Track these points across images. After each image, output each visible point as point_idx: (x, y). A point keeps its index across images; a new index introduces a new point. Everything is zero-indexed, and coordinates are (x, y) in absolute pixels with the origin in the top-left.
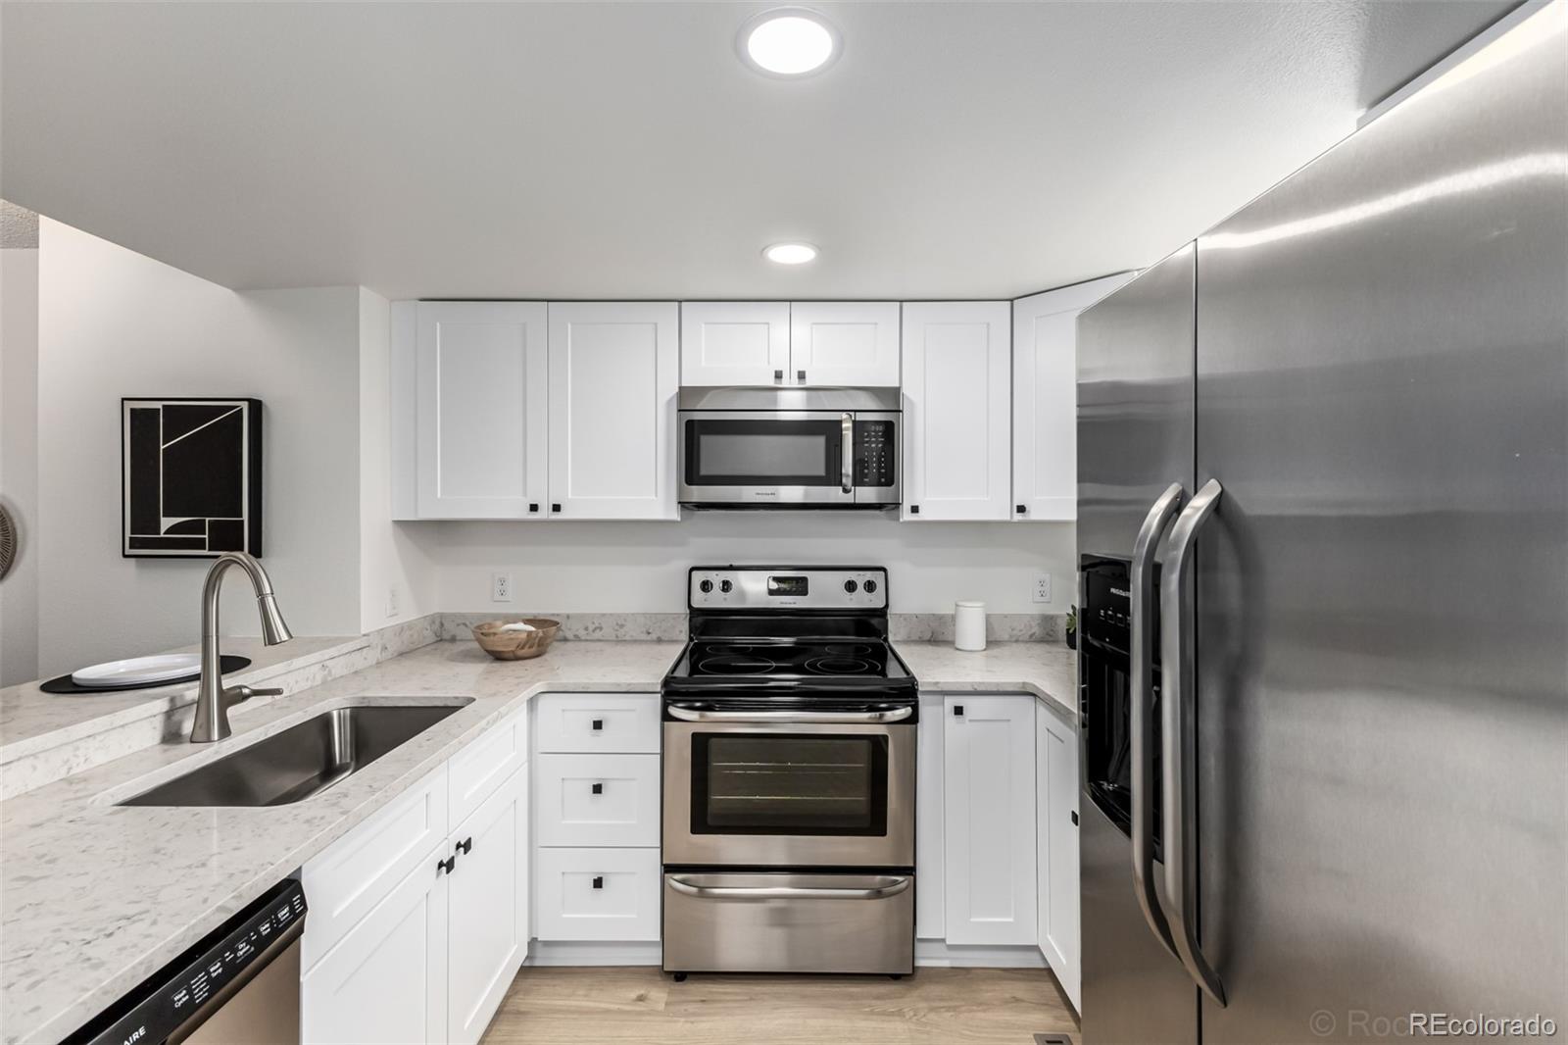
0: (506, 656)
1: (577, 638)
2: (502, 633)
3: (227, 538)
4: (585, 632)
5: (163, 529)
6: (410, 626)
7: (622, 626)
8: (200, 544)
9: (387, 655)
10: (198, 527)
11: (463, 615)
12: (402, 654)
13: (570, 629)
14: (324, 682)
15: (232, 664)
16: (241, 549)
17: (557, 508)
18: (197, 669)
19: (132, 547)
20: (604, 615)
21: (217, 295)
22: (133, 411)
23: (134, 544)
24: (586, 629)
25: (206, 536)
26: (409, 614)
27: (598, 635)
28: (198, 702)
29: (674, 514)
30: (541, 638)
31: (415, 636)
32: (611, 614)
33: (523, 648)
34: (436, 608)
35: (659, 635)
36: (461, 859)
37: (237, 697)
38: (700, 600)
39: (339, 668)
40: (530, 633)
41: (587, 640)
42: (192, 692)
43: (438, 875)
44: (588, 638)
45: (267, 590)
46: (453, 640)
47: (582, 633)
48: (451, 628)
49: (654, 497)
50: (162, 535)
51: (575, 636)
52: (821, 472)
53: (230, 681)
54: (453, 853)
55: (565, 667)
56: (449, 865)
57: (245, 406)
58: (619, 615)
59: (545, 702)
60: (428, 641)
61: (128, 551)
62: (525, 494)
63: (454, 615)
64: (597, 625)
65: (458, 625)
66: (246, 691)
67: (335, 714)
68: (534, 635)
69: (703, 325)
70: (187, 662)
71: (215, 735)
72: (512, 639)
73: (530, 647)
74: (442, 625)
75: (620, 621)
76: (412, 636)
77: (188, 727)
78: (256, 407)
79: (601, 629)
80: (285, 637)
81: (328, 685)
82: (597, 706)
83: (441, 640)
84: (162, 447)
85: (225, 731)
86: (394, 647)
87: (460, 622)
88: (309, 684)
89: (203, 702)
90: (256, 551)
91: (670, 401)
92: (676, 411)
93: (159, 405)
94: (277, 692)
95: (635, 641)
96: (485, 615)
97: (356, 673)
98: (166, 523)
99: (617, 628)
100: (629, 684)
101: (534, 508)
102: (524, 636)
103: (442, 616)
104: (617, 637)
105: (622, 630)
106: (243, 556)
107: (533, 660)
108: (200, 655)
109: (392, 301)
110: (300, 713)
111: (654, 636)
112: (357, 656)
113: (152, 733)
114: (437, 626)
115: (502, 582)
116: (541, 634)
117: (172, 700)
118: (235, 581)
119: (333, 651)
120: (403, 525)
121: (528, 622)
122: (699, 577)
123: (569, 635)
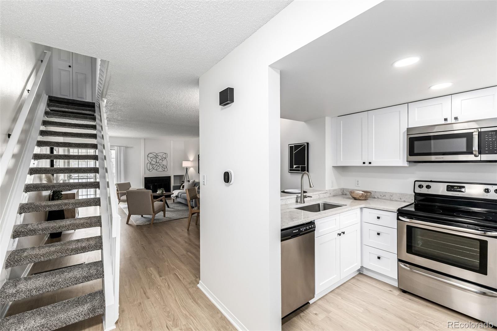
0: (357, 199)
1: (378, 198)
2: (356, 193)
3: (303, 169)
4: (380, 196)
5: (294, 167)
6: (336, 190)
7: (392, 196)
8: (299, 170)
9: (331, 195)
10: (298, 167)
11: (348, 189)
12: (334, 196)
13: (376, 195)
14: (319, 198)
15: (305, 192)
16: (305, 171)
17: (370, 163)
18: (300, 192)
19: (290, 171)
20: (386, 192)
21: (301, 124)
22: (290, 146)
23: (290, 170)
24: (381, 196)
25: (300, 169)
26: (336, 187)
27: (384, 198)
28: (300, 197)
29: (406, 164)
30: (366, 195)
31: (337, 192)
32: (388, 192)
33: (361, 197)
34: (343, 186)
35: (404, 200)
36: (342, 235)
37: (305, 197)
38: (418, 190)
39: (322, 196)
40: (362, 194)
41: (381, 199)
42: (299, 195)
43: (338, 236)
44: (381, 198)
45: (310, 178)
46: (346, 195)
47: (380, 197)
48: (345, 192)
49: (399, 160)
50: (294, 169)
51: (378, 197)
52: (465, 150)
53: (305, 194)
54: (341, 233)
55: (372, 203)
56: (340, 235)
57: (306, 144)
58: (391, 193)
59: (364, 210)
60: (340, 194)
61: (289, 172)
62: (362, 160)
63: (346, 189)
64: (384, 195)
65: (347, 191)
66: (307, 196)
67: (321, 204)
68: (364, 194)
69: (416, 109)
70: (298, 191)
71: (303, 203)
72: (358, 195)
73: (363, 197)
74: (343, 191)
75: (392, 195)
76: (336, 192)
77: (299, 201)
78: (308, 144)
79: (385, 196)
80: (312, 186)
81: (319, 199)
82: (379, 213)
83: (343, 194)
84: (294, 153)
85: (304, 202)
86: (332, 194)
87: (347, 190)
88: (316, 198)
89: (301, 197)
90: (308, 171)
91: (404, 132)
92: (406, 135)
93: (293, 145)
94: (311, 197)
95: (396, 201)
96: (353, 189)
97: (325, 198)
98: (295, 166)
99: (390, 196)
100: (387, 209)
101: (364, 163)
102: (361, 194)
103: (343, 189)
104: (390, 199)
105: (392, 197)
106: (306, 172)
107: (364, 201)
108: (301, 190)
109: (332, 118)
110: (315, 202)
111: (403, 200)
112: (325, 194)
113: (294, 200)
114: (342, 191)
115: (358, 182)
116: (365, 194)
117: (297, 196)
118: (305, 177)
119: (320, 192)
120: (334, 167)
121: (363, 191)
122: (418, 184)
123: (376, 197)
